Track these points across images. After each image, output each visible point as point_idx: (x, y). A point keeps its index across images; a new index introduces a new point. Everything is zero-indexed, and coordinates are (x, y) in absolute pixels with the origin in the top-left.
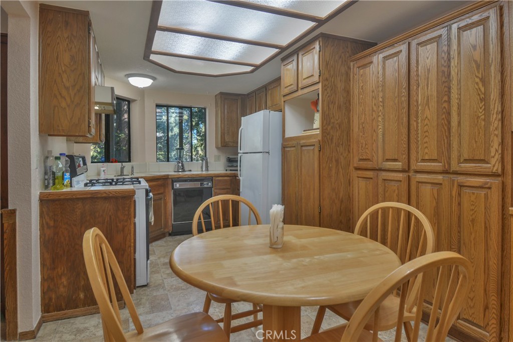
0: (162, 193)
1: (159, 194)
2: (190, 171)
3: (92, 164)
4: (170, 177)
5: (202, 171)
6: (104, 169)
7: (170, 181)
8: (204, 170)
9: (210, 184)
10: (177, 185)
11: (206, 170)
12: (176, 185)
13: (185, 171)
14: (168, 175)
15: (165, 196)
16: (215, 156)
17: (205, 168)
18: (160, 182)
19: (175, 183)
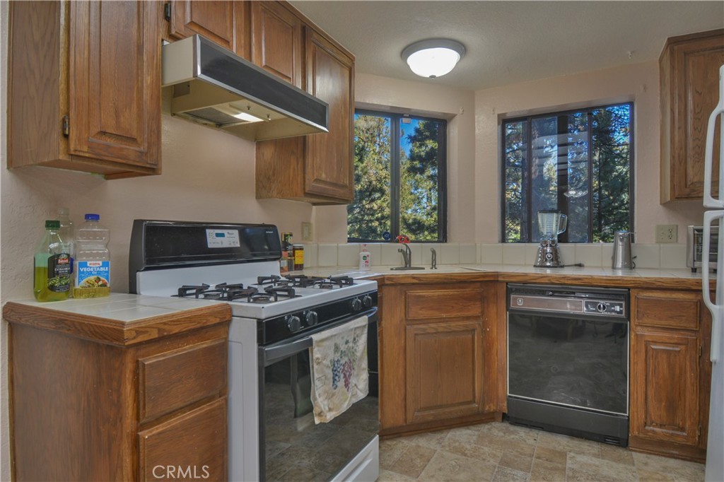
0: (476, 318)
1: (468, 318)
2: (580, 265)
3: (350, 244)
4: (500, 279)
5: (614, 267)
6: (366, 254)
7: (502, 290)
8: (619, 264)
9: (618, 308)
10: (520, 302)
11: (624, 267)
12: (515, 299)
13: (563, 267)
14: (496, 275)
15: (485, 325)
16: (659, 228)
17: (624, 260)
18: (468, 291)
19: (512, 296)
